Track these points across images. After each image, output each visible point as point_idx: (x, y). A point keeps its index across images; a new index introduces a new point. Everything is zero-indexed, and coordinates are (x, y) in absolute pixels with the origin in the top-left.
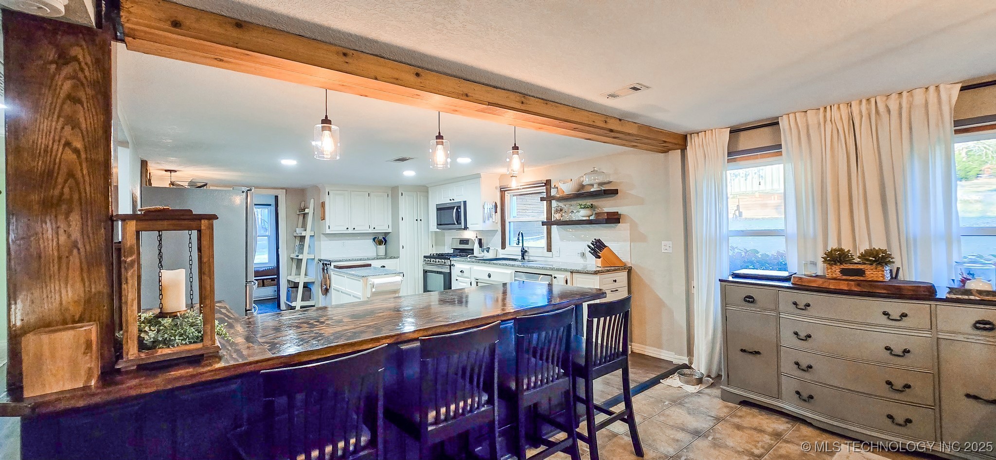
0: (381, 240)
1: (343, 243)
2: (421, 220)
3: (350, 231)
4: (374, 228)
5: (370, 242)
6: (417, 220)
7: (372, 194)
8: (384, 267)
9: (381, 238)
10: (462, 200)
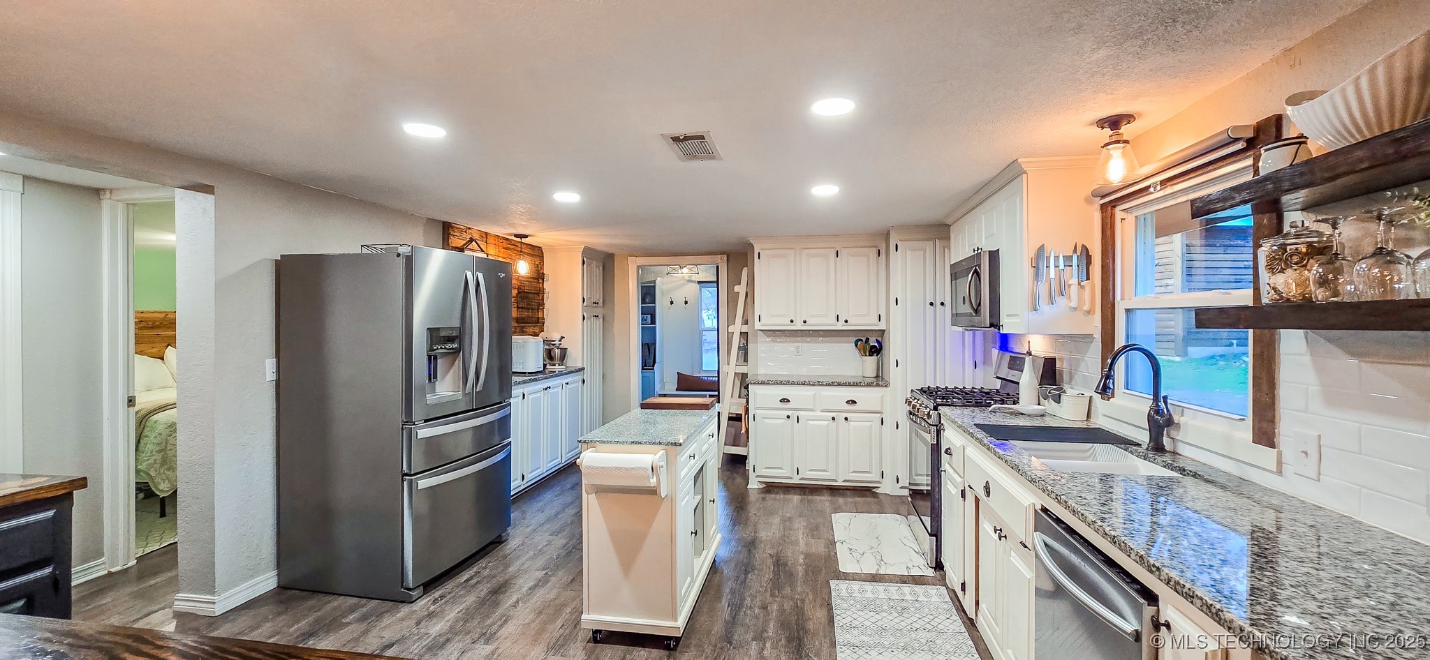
0: (872, 345)
1: (798, 347)
2: (942, 304)
3: (799, 326)
4: (846, 321)
5: (848, 349)
6: (931, 304)
7: (843, 253)
8: (854, 402)
9: (873, 342)
10: (987, 246)
